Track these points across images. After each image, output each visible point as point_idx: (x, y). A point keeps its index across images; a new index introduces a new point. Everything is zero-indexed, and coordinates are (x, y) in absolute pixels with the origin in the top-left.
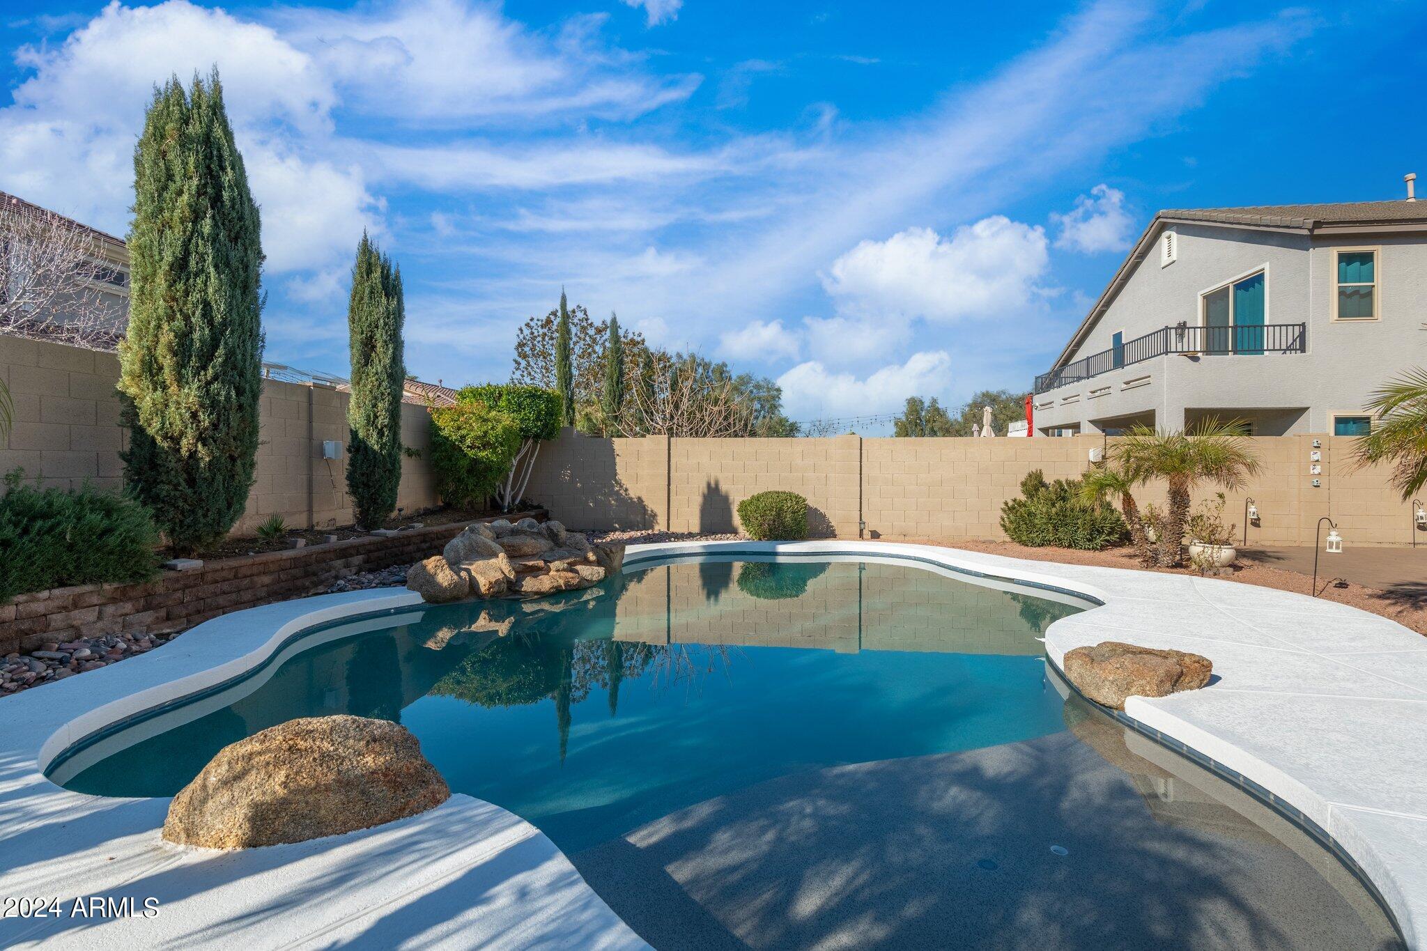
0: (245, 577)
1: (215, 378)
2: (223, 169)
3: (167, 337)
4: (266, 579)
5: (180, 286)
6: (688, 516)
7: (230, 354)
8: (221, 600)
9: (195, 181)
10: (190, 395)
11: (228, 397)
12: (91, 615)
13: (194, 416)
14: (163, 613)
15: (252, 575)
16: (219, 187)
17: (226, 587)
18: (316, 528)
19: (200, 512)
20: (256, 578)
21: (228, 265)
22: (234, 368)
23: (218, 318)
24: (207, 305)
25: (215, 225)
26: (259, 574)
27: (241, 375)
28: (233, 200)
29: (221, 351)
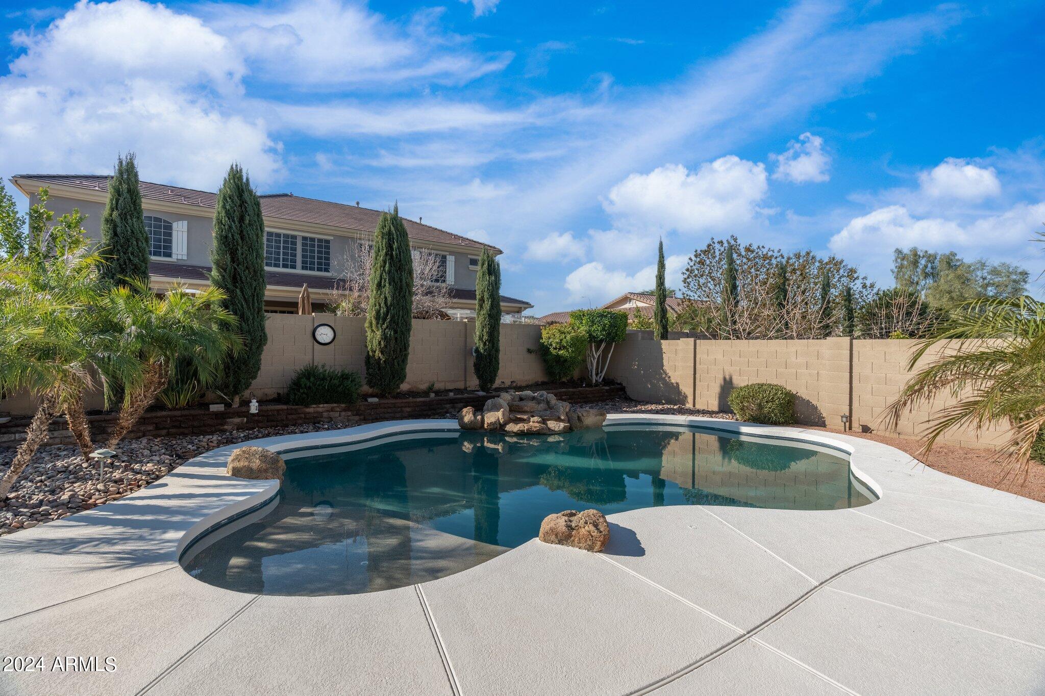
0: (399, 407)
1: (387, 327)
2: (394, 242)
3: (374, 312)
4: (408, 409)
5: (379, 292)
6: (709, 398)
7: (393, 317)
8: (387, 416)
9: (385, 251)
10: (379, 334)
11: (390, 334)
12: (337, 414)
13: (380, 343)
14: (362, 417)
15: (402, 407)
17: (389, 410)
18: (468, 389)
19: (383, 380)
20: (404, 409)
21: (394, 281)
22: (394, 322)
23: (389, 304)
25: (391, 267)
26: (406, 407)
27: (397, 325)
28: (397, 255)
29: (389, 317)
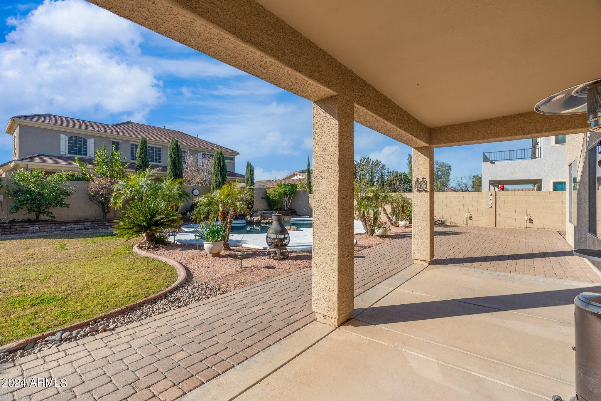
3: (215, 185)
9: (218, 164)
16: (221, 164)
21: (221, 173)
24: (219, 180)
25: (220, 169)
